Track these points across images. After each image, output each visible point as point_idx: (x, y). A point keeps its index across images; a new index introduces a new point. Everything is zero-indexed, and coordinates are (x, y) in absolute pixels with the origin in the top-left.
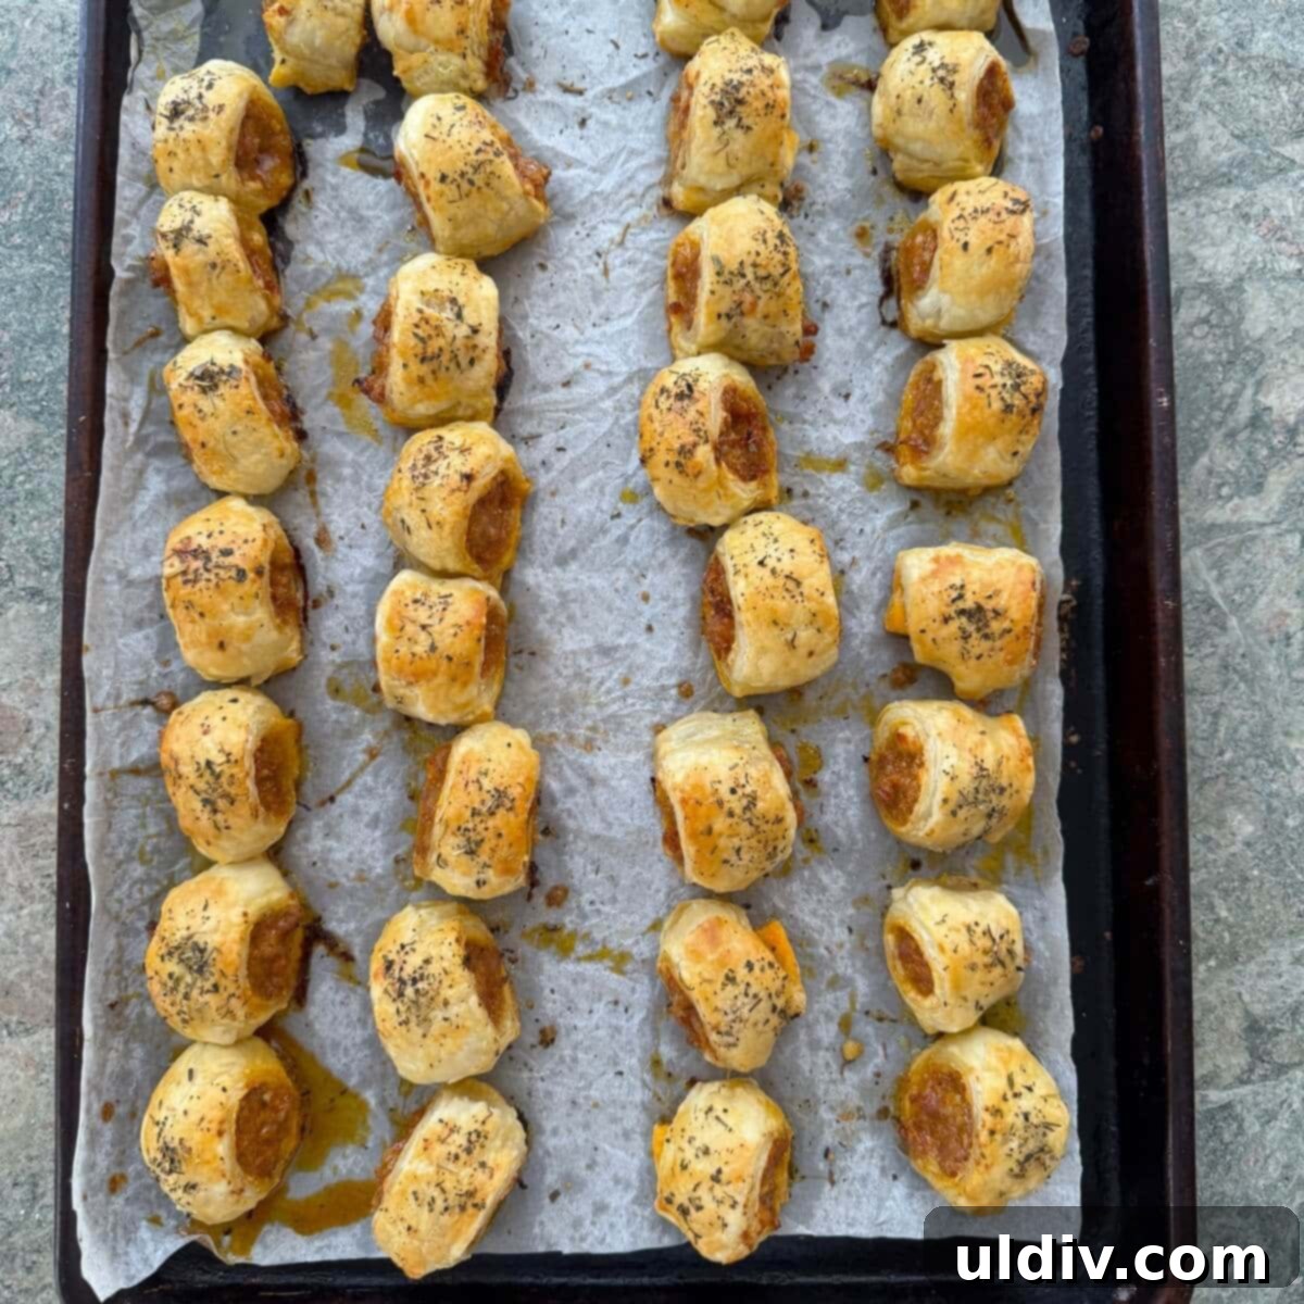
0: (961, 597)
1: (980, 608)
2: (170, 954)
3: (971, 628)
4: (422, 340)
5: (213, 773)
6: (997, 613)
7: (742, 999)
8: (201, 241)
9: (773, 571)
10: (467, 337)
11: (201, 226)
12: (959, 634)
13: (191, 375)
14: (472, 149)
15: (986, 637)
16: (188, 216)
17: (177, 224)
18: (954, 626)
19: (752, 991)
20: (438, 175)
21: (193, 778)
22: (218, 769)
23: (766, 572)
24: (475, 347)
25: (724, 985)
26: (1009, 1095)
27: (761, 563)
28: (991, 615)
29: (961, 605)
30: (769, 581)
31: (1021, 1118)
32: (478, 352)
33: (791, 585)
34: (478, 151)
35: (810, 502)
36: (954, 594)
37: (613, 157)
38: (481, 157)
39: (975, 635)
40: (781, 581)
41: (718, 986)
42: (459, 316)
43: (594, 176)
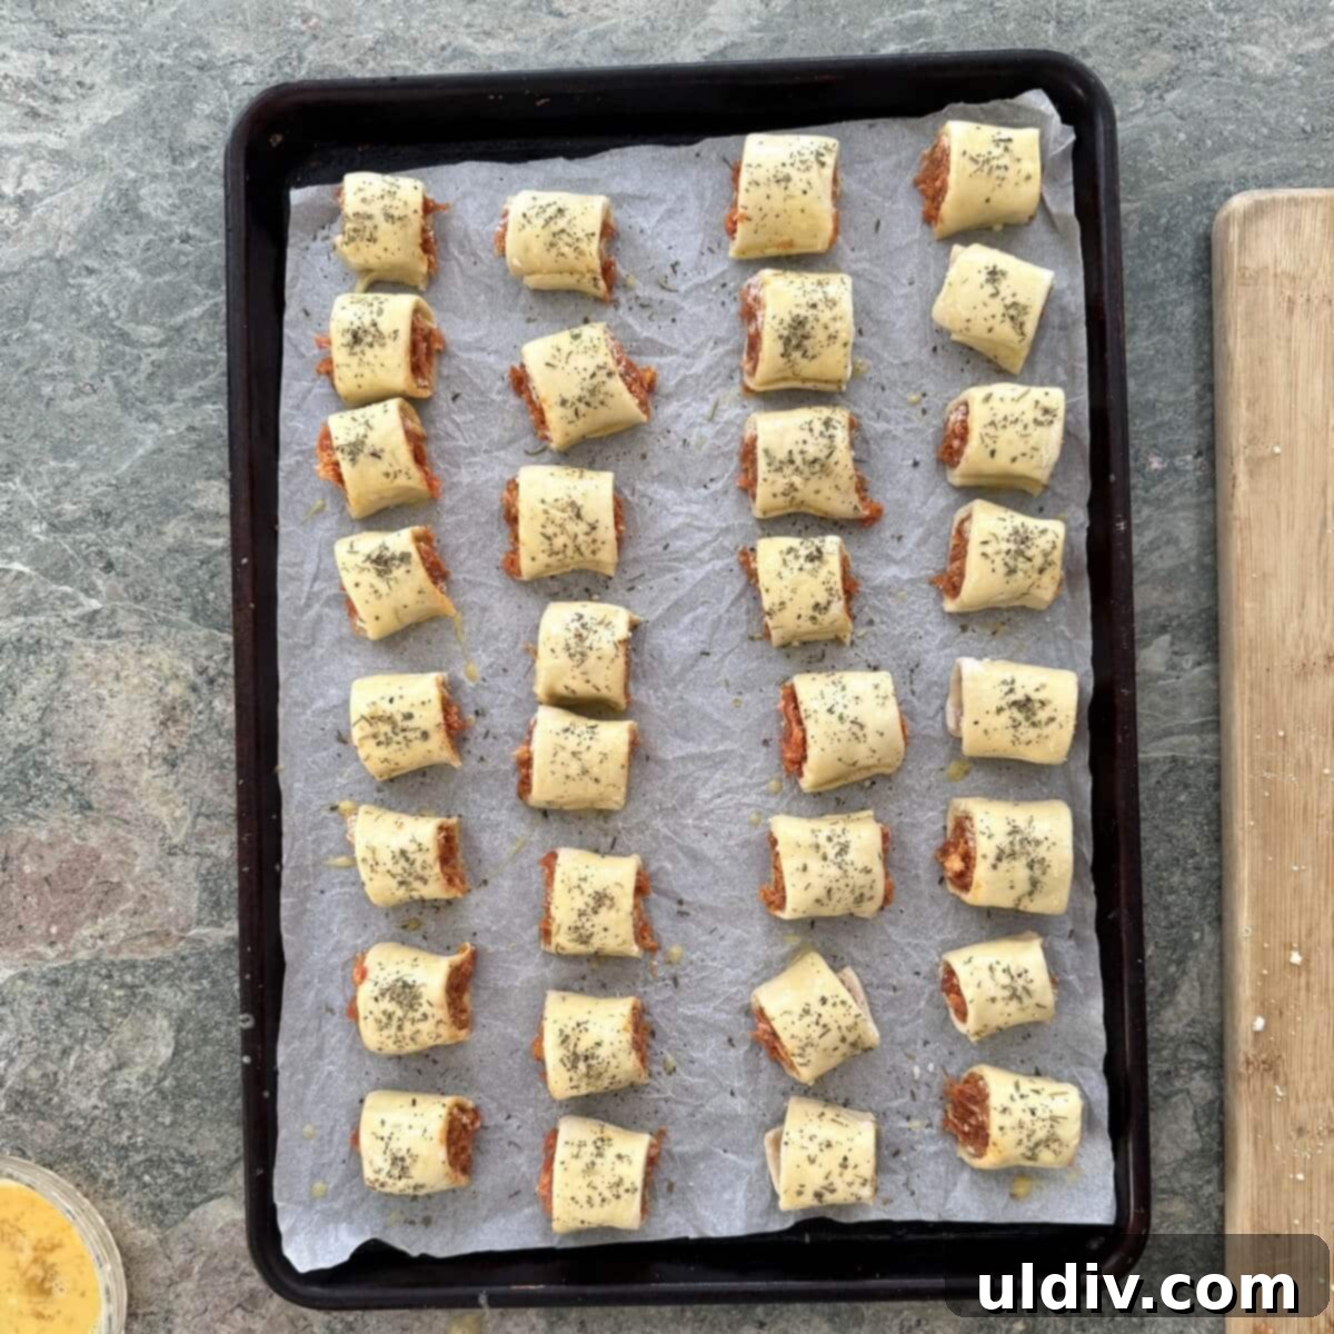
0: (1011, 691)
1: (1028, 699)
2: (383, 995)
3: (1019, 716)
4: (549, 538)
5: (407, 859)
6: (1043, 704)
7: (814, 1027)
8: (375, 455)
9: (841, 718)
10: (587, 534)
11: (374, 440)
12: (1010, 723)
13: (369, 557)
14: (587, 375)
15: (1034, 725)
16: (362, 430)
17: (352, 438)
18: (1005, 716)
19: (822, 1022)
20: (558, 400)
21: (390, 865)
22: (412, 856)
23: (834, 718)
24: (594, 541)
25: (801, 1017)
26: (1016, 1096)
27: (830, 711)
28: (1037, 705)
29: (1012, 697)
30: (838, 726)
31: (1028, 1113)
32: (599, 544)
33: (856, 729)
34: (593, 375)
35: (875, 628)
36: (1006, 688)
37: (703, 345)
38: (595, 381)
39: (1025, 724)
40: (848, 725)
41: (796, 1018)
42: (579, 516)
43: (688, 361)
